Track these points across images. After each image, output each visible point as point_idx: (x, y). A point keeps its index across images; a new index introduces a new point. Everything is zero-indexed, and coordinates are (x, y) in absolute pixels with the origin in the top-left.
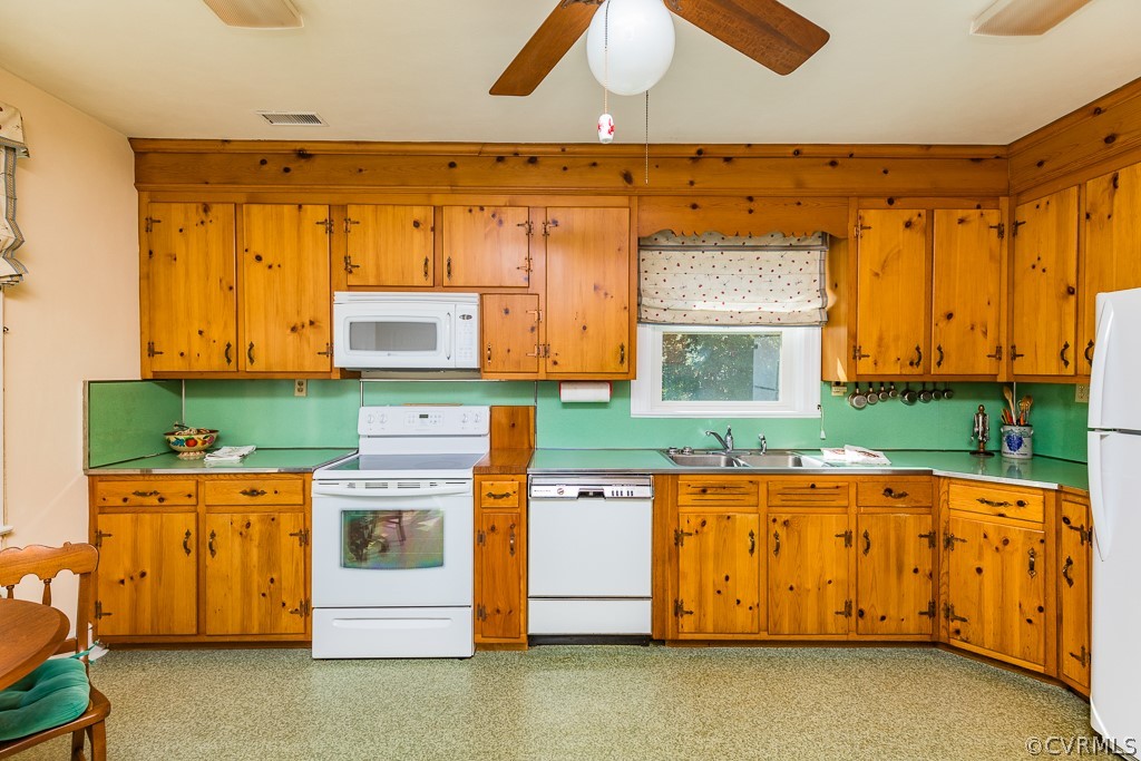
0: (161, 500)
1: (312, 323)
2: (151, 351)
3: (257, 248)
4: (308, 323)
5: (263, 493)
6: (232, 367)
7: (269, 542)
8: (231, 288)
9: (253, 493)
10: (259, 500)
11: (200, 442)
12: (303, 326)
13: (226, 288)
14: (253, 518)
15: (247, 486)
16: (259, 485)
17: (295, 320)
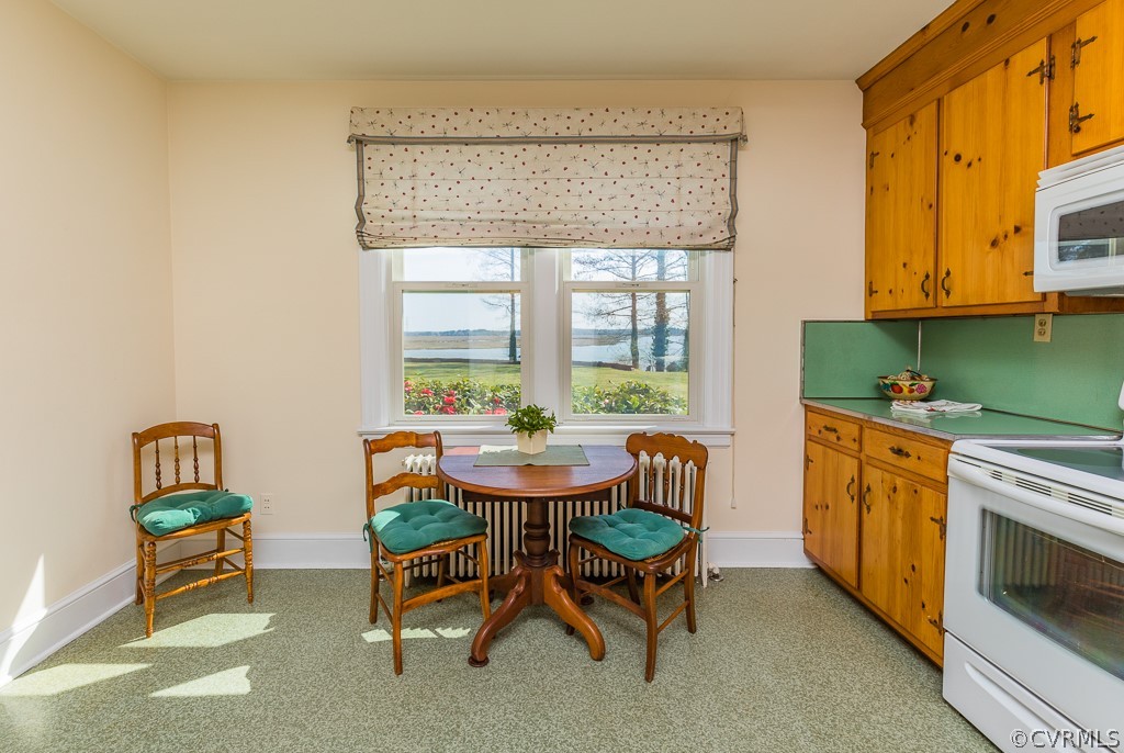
0: (838, 438)
1: (1017, 229)
2: (871, 292)
3: (956, 148)
4: (1012, 229)
5: (907, 455)
6: (930, 303)
7: (912, 517)
8: (931, 206)
9: (899, 452)
10: (904, 462)
11: (905, 390)
12: (1006, 236)
13: (926, 207)
14: (899, 482)
15: (896, 442)
16: (907, 445)
17: (996, 230)
